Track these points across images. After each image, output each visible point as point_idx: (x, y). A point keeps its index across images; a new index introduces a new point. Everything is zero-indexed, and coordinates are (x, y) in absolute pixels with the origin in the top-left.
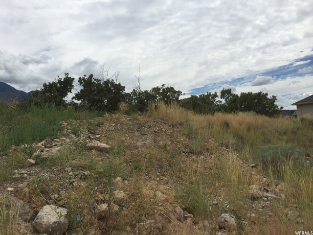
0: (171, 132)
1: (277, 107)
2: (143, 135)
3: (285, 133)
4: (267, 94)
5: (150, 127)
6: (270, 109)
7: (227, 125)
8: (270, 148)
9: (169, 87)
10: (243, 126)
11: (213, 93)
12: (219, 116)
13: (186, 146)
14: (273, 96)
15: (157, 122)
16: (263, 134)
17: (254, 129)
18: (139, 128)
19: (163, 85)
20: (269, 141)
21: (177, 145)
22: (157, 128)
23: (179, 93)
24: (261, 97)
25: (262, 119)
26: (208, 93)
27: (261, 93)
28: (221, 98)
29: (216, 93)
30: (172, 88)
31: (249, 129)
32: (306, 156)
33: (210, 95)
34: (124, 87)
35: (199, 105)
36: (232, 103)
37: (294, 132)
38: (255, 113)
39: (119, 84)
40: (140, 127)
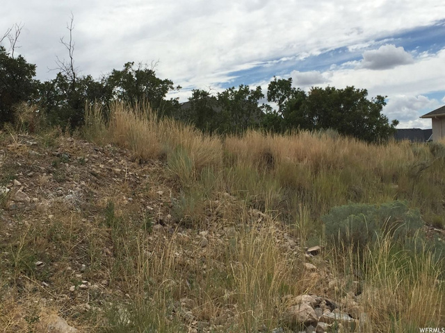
0: (134, 176)
1: (386, 120)
2: (61, 181)
3: (395, 178)
4: (365, 92)
5: (82, 162)
6: (371, 125)
7: (269, 159)
8: (351, 211)
9: (143, 69)
10: (305, 161)
11: (253, 88)
12: (254, 139)
13: (169, 208)
14: (379, 97)
15: (103, 152)
16: (346, 179)
17: (329, 168)
18: (55, 166)
19: (127, 65)
20: (358, 197)
21: (145, 206)
22: (102, 166)
23: (167, 84)
24: (351, 97)
25: (348, 147)
26: (241, 87)
27: (352, 88)
28: (269, 100)
29: (259, 88)
30: (150, 73)
31: (316, 169)
32: (434, 226)
33: (246, 91)
34: (33, 67)
35: (211, 113)
36: (291, 110)
37: (414, 175)
38: (336, 133)
39: (21, 59)
40: (58, 161)
